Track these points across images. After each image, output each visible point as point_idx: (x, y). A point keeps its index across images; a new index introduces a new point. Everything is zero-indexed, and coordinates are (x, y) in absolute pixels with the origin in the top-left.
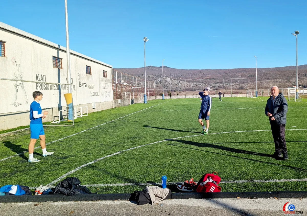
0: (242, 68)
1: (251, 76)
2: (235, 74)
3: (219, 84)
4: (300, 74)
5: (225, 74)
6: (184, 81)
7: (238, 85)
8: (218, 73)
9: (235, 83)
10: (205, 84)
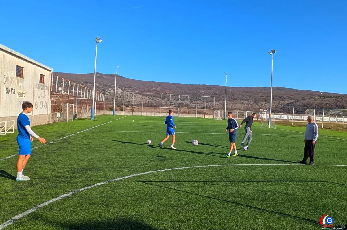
0: (207, 85)
1: (217, 94)
2: (199, 90)
3: (180, 101)
4: (268, 97)
5: (187, 90)
6: (139, 94)
7: (201, 103)
8: (180, 88)
9: (198, 102)
10: (164, 99)
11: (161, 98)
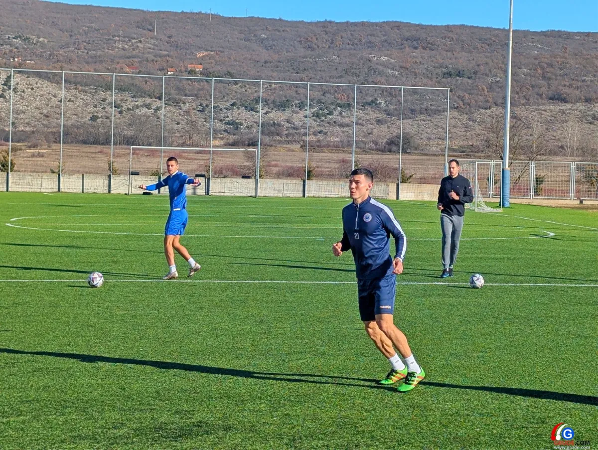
0: (408, 25)
1: (459, 74)
2: (366, 54)
3: (266, 109)
5: (302, 51)
6: (39, 75)
7: (379, 122)
8: (263, 39)
9: (361, 114)
10: (176, 103)
11: (160, 98)
